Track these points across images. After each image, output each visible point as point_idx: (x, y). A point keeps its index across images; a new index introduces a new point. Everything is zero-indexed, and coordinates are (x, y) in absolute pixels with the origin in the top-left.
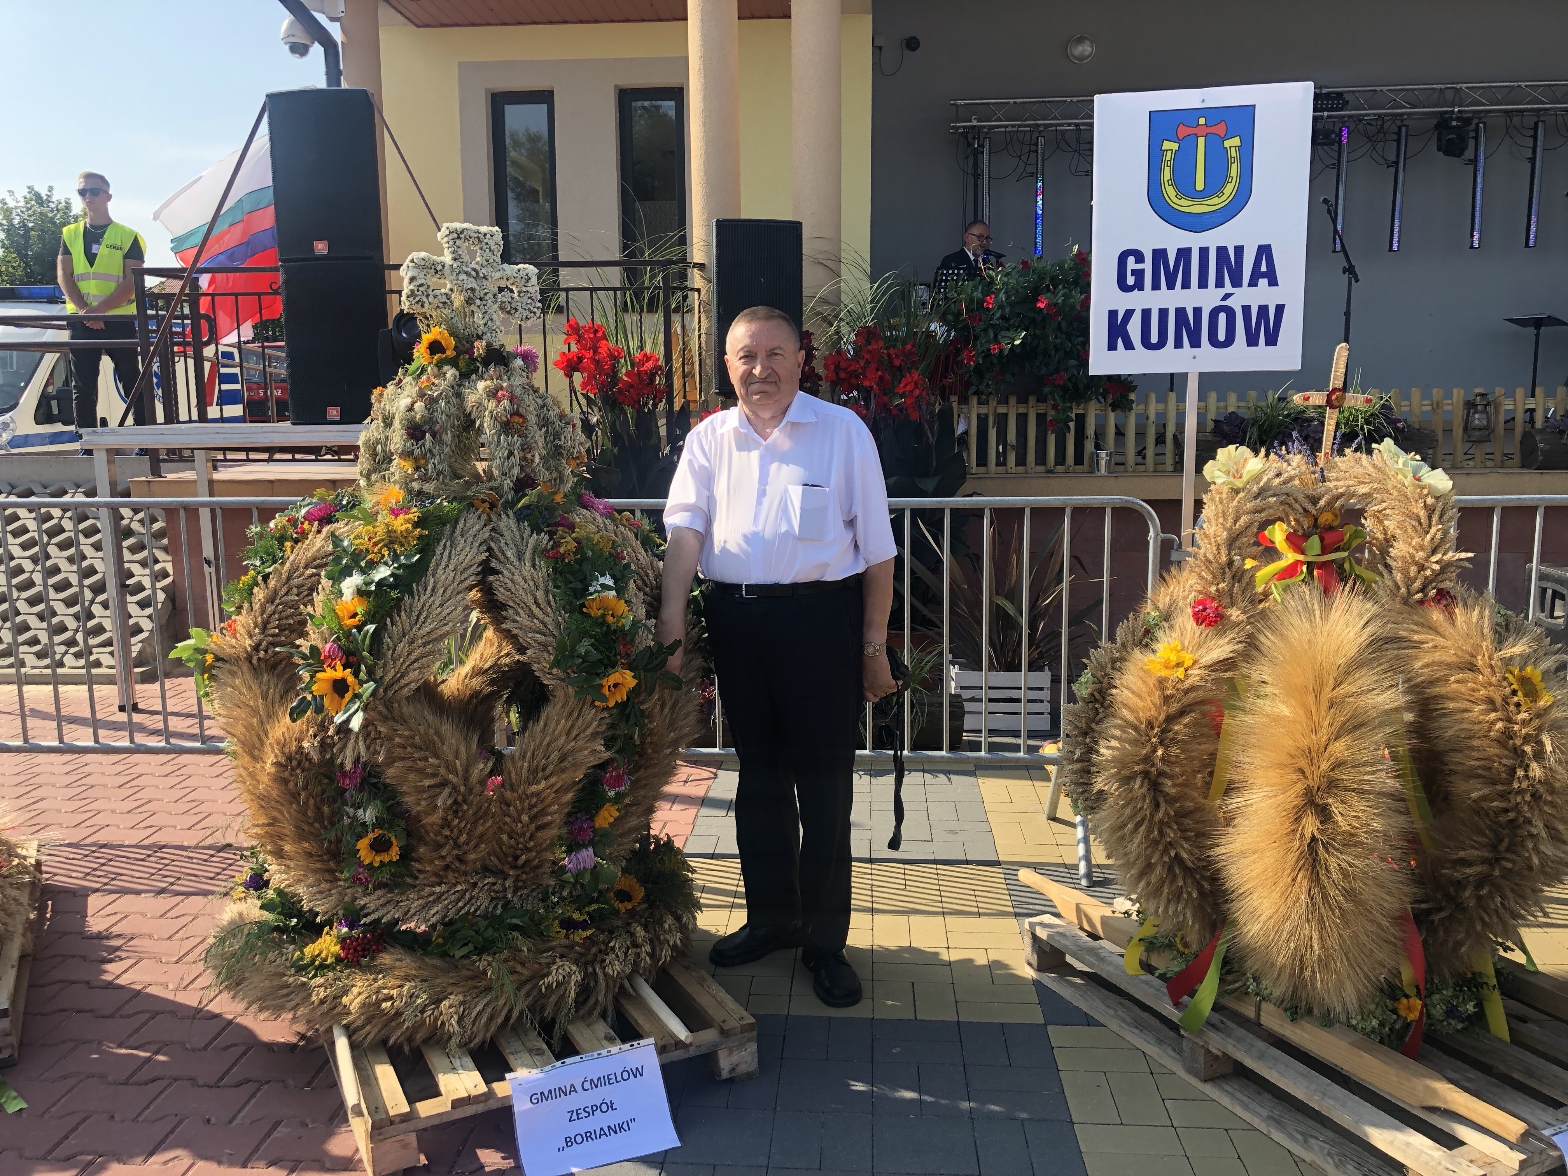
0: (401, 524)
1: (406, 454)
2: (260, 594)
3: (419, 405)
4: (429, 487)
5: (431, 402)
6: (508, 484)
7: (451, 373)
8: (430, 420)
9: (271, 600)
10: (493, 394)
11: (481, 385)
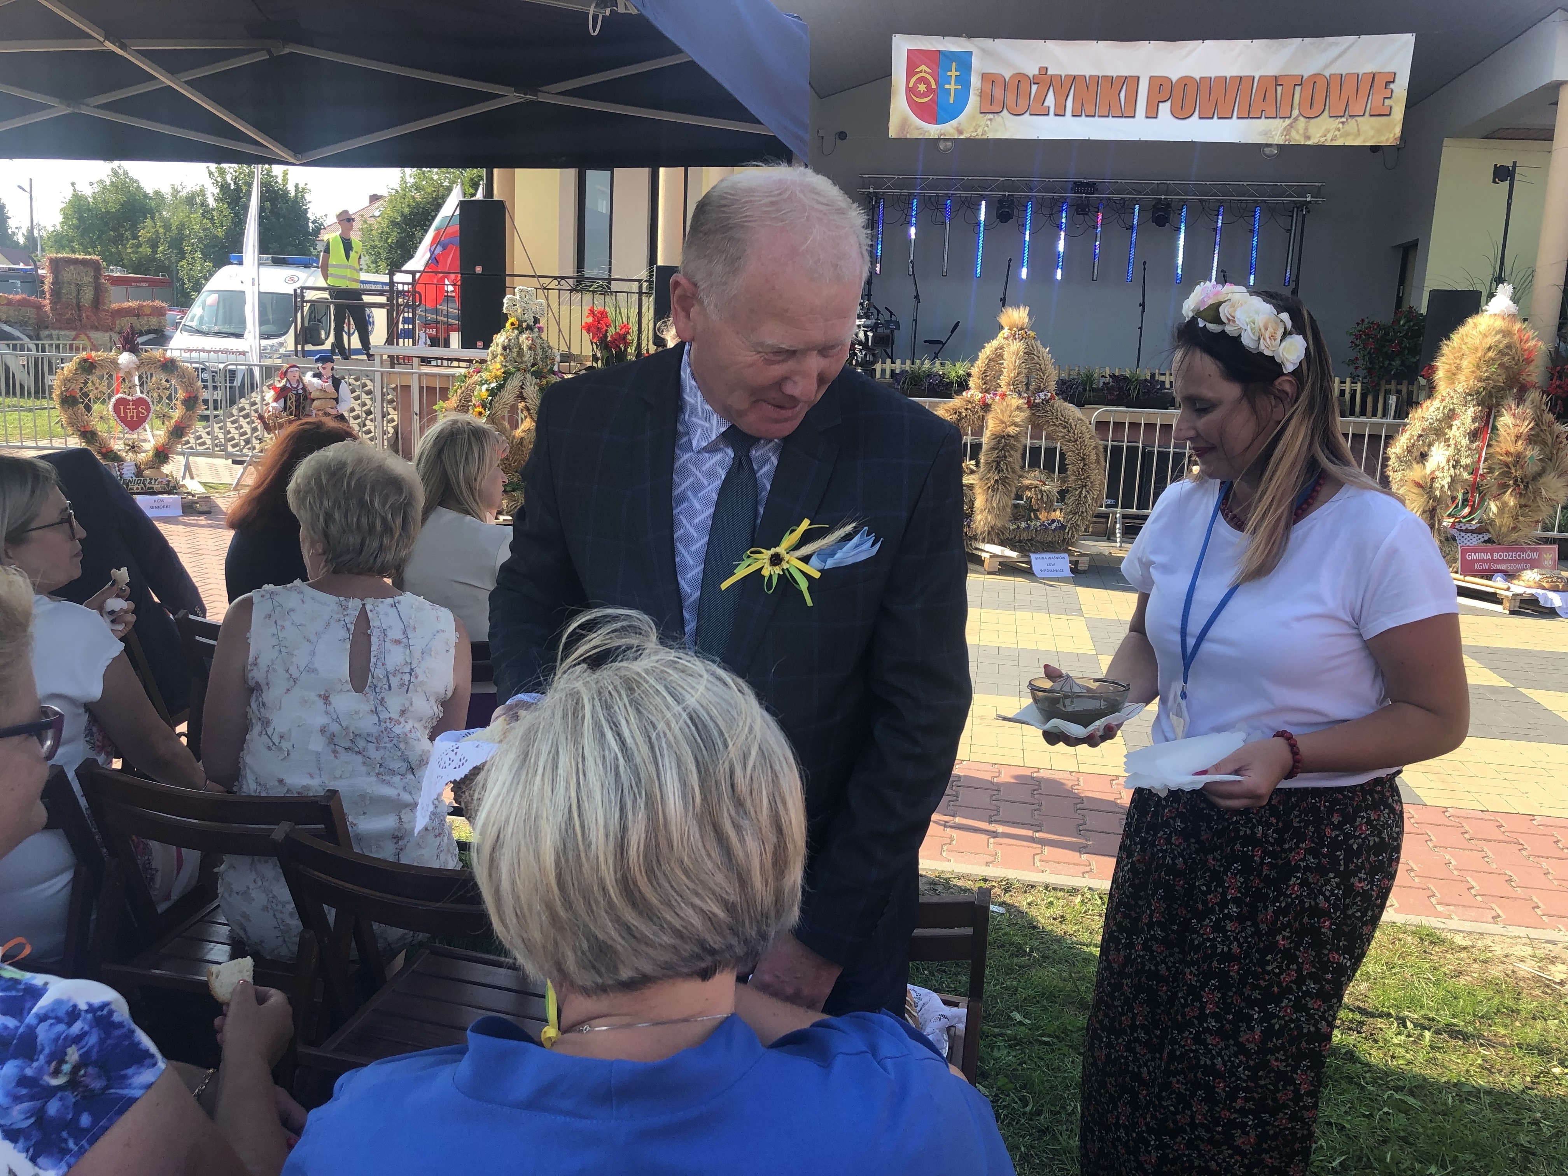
0: (498, 373)
1: (502, 354)
2: (459, 391)
3: (506, 341)
4: (507, 364)
5: (510, 340)
6: (529, 365)
7: (516, 332)
8: (509, 345)
9: (462, 393)
10: (527, 339)
11: (524, 336)
